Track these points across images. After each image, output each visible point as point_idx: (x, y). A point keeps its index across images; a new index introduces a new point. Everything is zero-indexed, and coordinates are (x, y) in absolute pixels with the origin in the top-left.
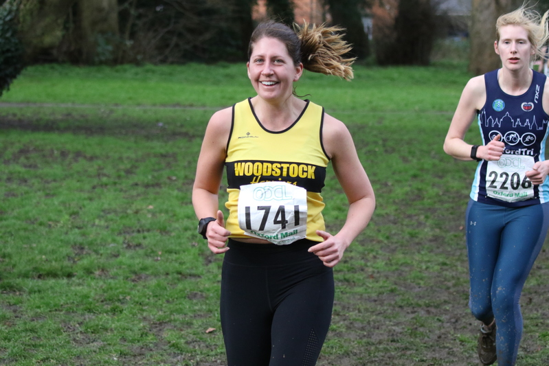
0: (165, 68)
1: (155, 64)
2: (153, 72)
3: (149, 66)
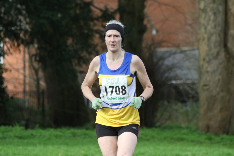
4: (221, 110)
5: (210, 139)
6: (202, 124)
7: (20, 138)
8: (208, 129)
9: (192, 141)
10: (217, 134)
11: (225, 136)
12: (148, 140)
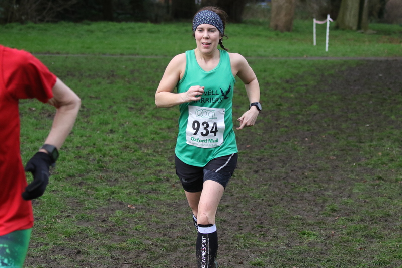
0: (42, 25)
1: (35, 23)
2: (33, 28)
3: (30, 24)
4: (286, 15)
5: (277, 35)
6: (272, 24)
7: (151, 32)
8: (276, 27)
9: (266, 36)
10: (282, 31)
11: (287, 33)
12: (236, 35)
